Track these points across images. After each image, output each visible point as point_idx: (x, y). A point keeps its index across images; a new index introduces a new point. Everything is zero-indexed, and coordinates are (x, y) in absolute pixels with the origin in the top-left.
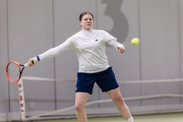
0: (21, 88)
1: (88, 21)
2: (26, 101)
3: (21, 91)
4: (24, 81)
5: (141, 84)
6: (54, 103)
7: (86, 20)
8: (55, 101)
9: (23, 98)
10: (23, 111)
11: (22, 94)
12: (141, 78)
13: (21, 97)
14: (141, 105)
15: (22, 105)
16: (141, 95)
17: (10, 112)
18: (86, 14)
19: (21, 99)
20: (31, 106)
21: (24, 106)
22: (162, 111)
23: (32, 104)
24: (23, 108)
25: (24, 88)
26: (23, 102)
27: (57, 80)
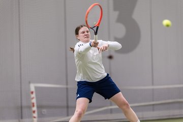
0: (34, 95)
1: (86, 33)
2: (38, 107)
3: (33, 98)
4: (36, 88)
5: (153, 90)
6: (66, 110)
7: (84, 32)
8: (68, 107)
9: (35, 105)
10: (35, 117)
11: (34, 101)
12: (153, 84)
13: (33, 104)
14: (153, 110)
15: (34, 112)
16: (153, 101)
17: (22, 118)
18: (82, 26)
19: (34, 106)
20: (43, 113)
21: (36, 112)
22: (174, 115)
23: (44, 111)
24: (35, 115)
25: (36, 95)
26: (35, 109)
27: (69, 86)
